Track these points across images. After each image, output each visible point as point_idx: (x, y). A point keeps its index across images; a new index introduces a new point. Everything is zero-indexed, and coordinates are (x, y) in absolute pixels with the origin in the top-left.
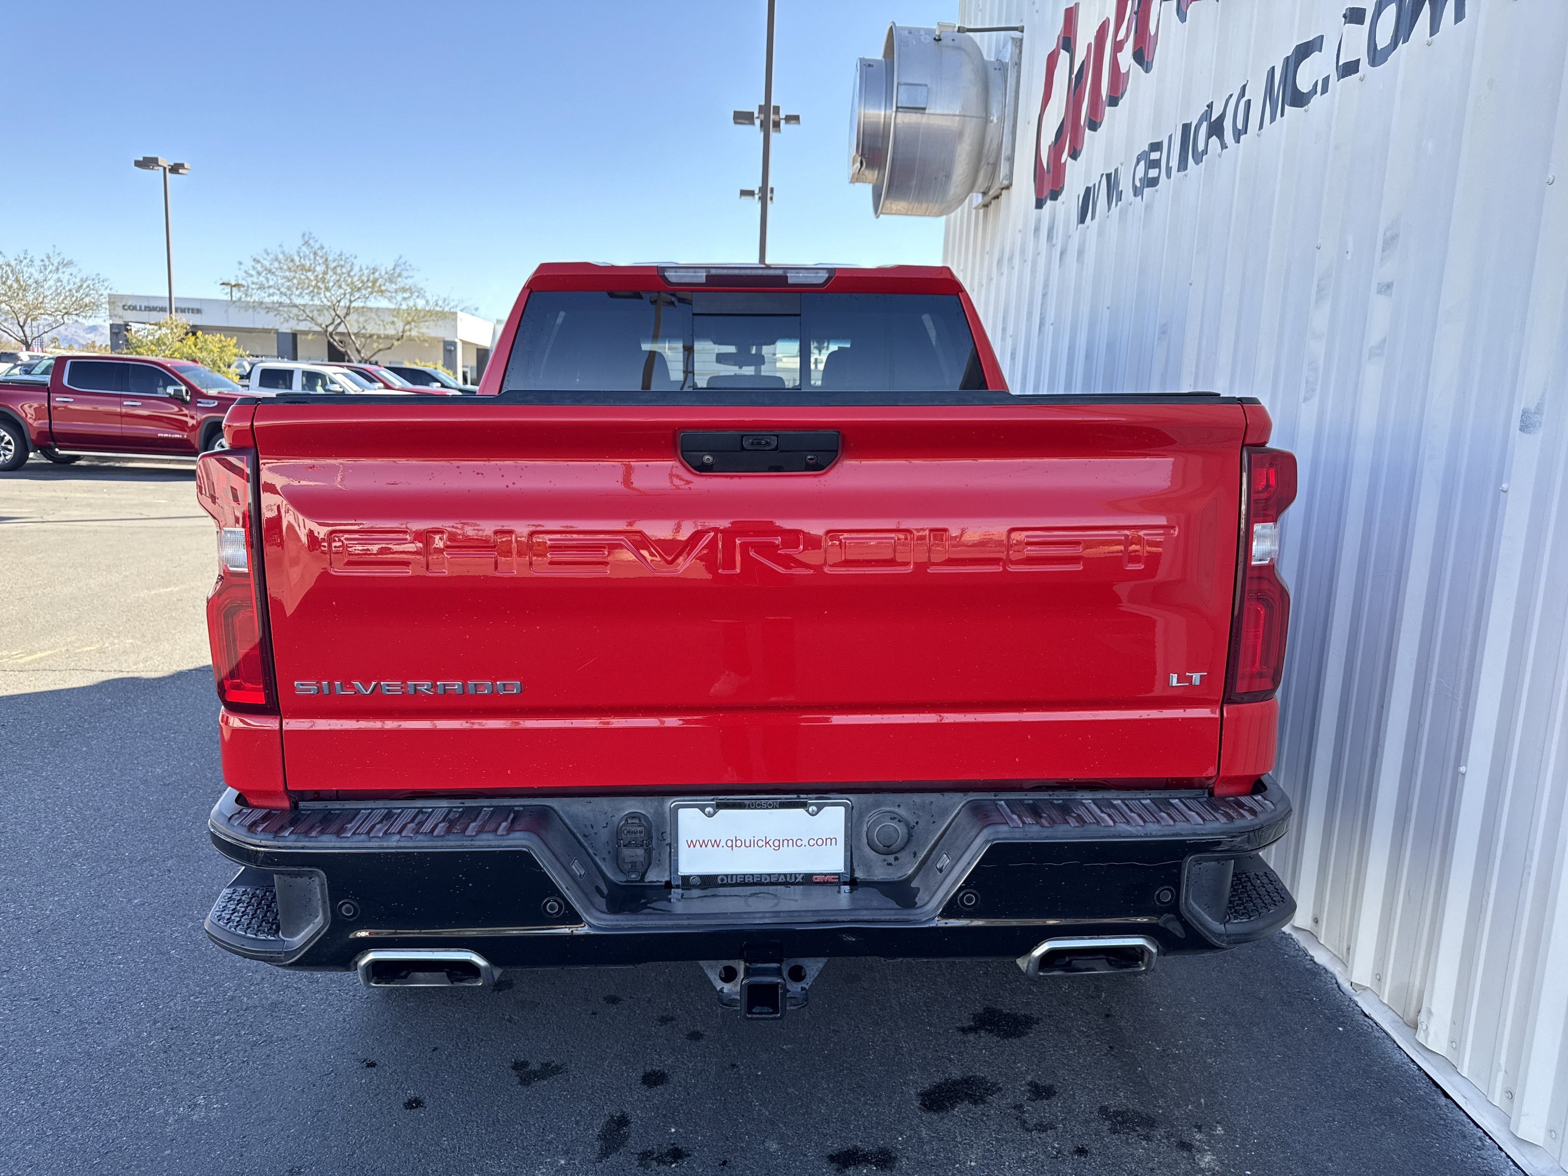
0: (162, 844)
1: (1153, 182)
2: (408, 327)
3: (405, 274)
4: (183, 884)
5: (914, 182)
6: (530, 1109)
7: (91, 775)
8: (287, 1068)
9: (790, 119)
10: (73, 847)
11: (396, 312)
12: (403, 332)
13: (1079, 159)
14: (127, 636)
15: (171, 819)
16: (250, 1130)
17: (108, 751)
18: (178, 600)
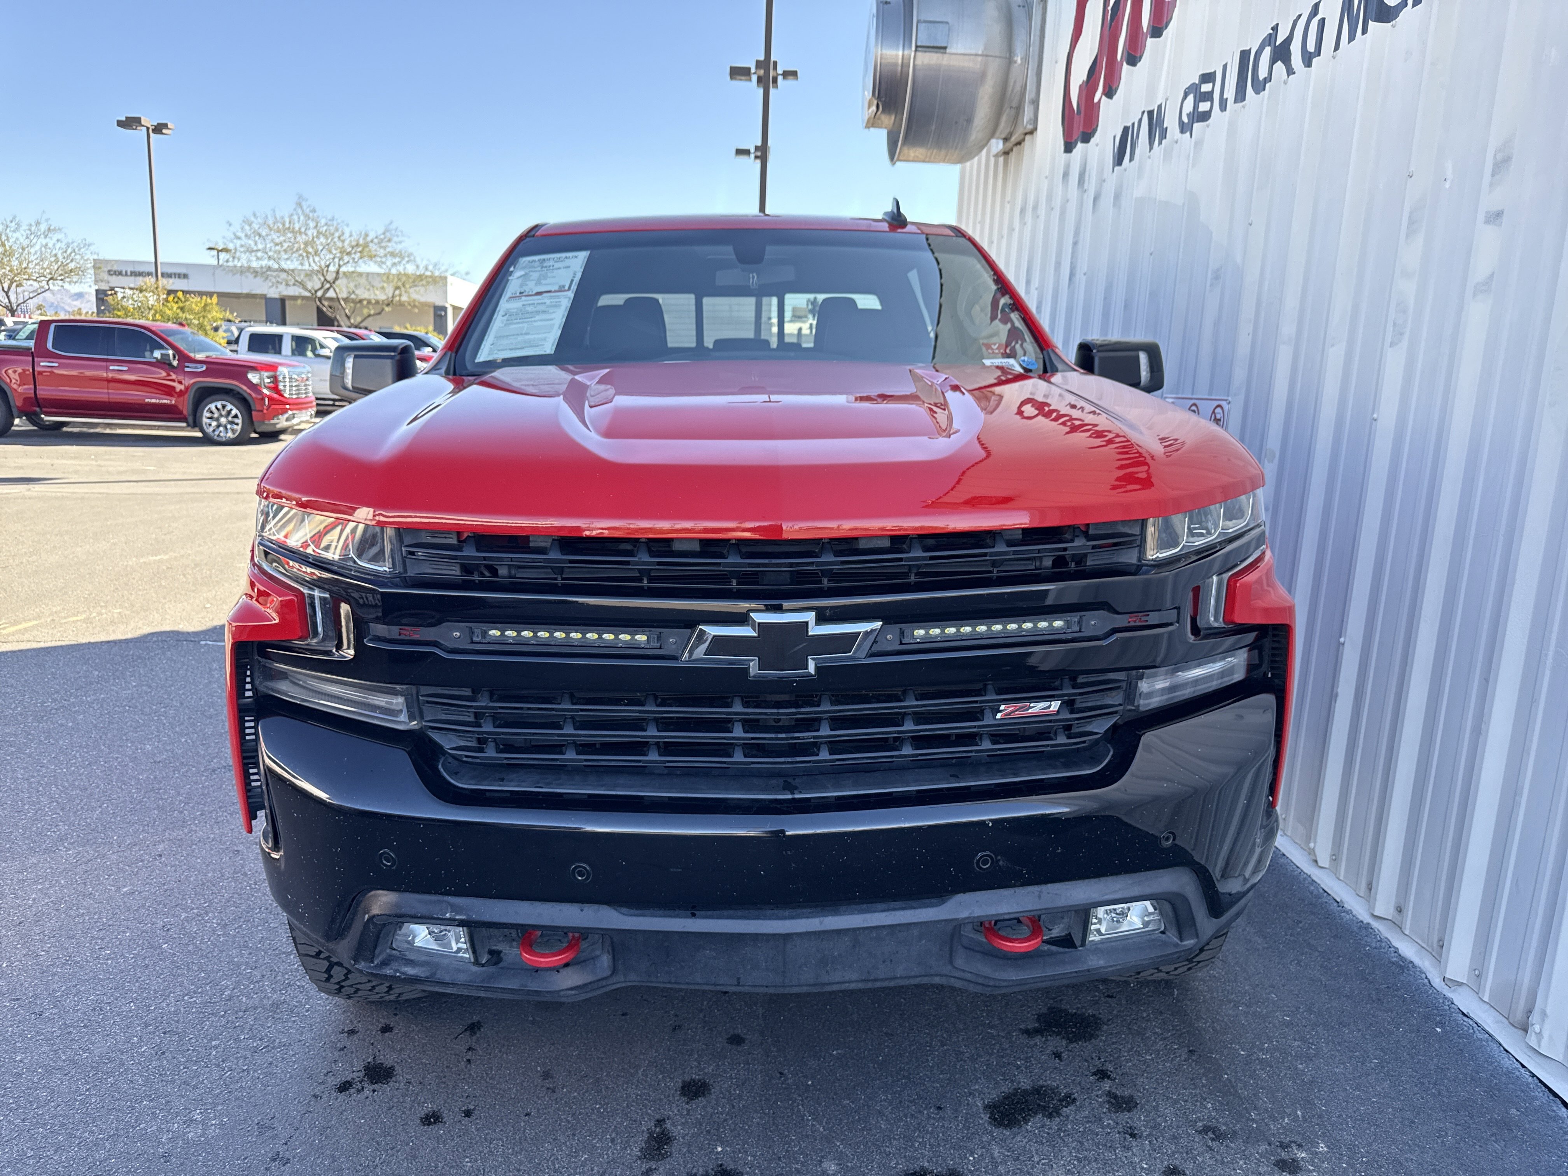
0: (153, 827)
1: (1205, 116)
2: (397, 292)
3: (395, 239)
4: (175, 871)
5: (933, 128)
6: (560, 1125)
7: (77, 752)
8: (291, 1077)
9: (787, 74)
10: (58, 830)
11: (387, 277)
12: (393, 297)
13: (1115, 97)
14: (115, 605)
15: (162, 799)
16: (252, 1151)
17: (95, 726)
18: (168, 568)
